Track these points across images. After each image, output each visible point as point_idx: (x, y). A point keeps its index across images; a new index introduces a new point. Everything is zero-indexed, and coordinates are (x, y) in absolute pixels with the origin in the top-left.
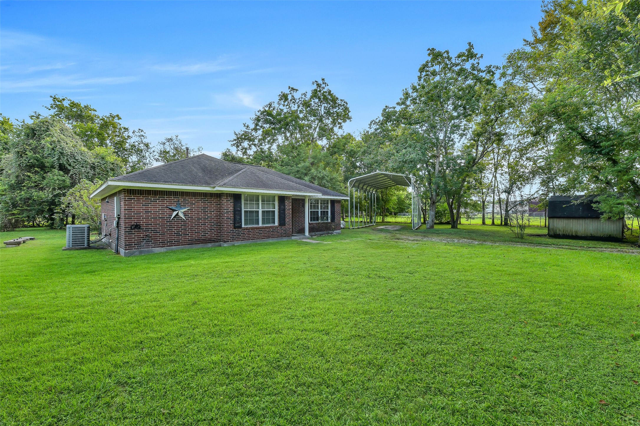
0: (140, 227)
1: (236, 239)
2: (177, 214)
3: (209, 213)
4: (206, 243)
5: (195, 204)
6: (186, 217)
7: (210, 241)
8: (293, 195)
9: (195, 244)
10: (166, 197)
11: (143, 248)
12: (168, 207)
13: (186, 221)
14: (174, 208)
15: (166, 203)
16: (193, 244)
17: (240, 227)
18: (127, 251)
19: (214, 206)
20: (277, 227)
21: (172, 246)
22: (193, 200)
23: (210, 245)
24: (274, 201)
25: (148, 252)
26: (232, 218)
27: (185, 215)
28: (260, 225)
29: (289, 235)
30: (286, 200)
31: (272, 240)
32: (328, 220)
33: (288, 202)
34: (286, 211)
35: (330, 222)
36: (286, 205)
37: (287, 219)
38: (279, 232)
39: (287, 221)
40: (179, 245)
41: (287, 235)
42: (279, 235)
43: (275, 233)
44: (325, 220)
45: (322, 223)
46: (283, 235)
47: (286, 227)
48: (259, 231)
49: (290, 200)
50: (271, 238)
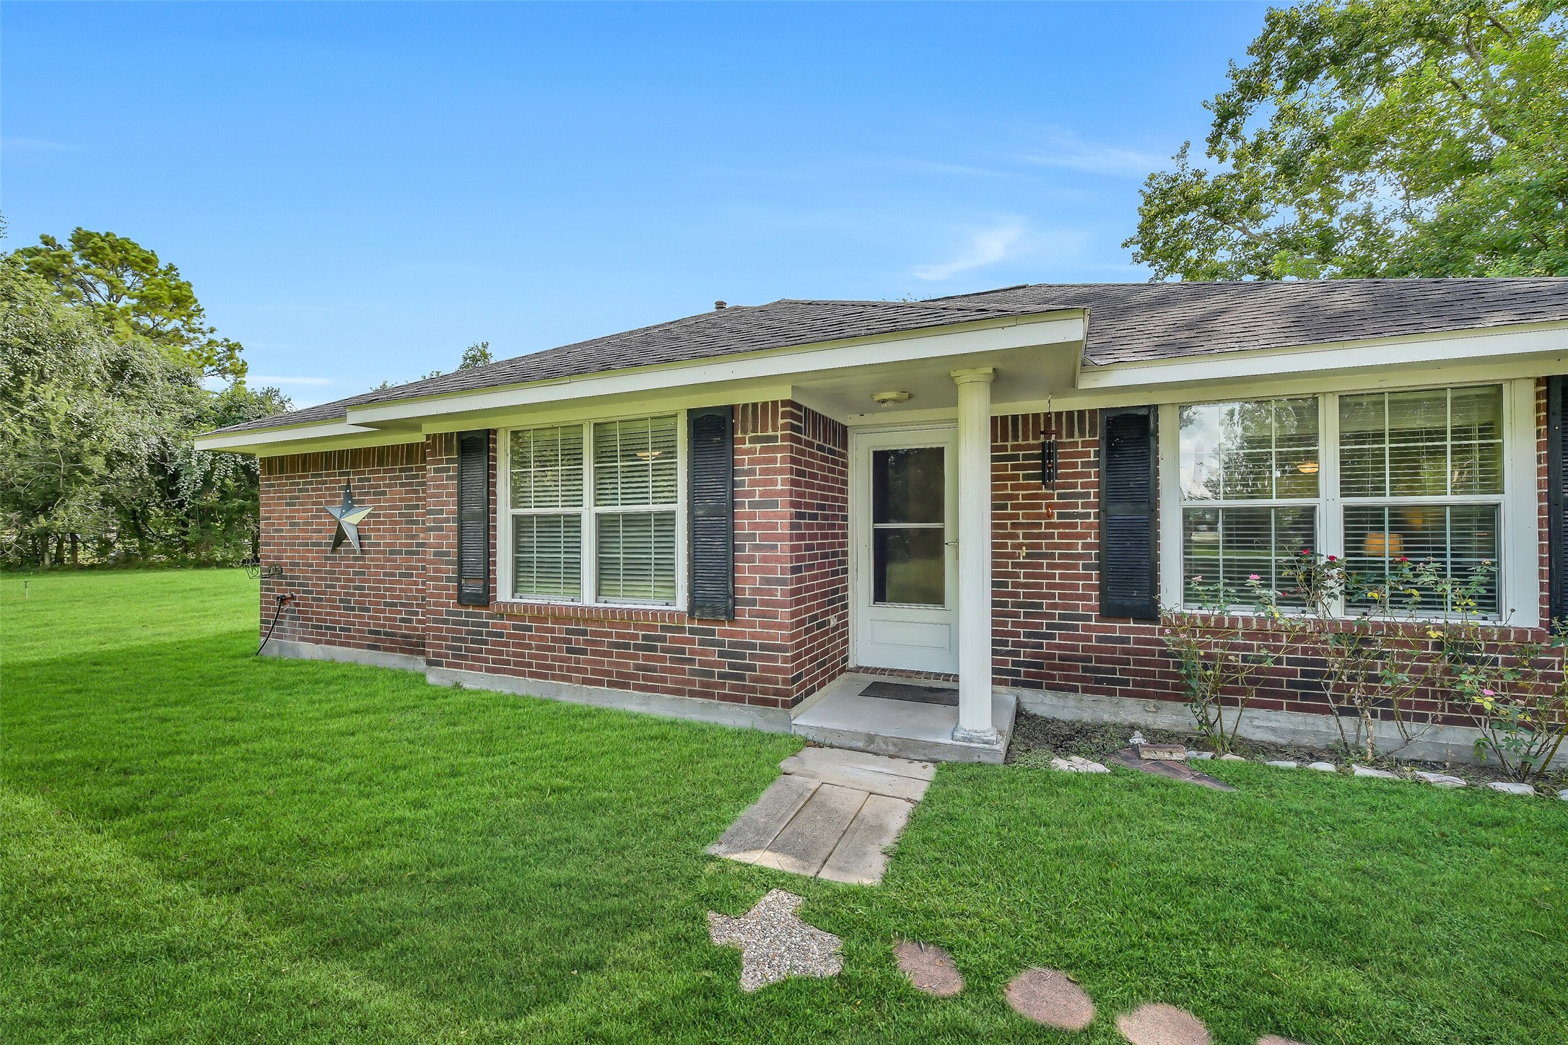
0: (282, 570)
1: (466, 658)
5: (385, 493)
9: (385, 649)
10: (326, 475)
11: (285, 638)
12: (327, 507)
14: (334, 512)
15: (325, 494)
16: (379, 648)
17: (487, 598)
18: (264, 639)
20: (674, 623)
21: (335, 644)
22: (381, 478)
24: (666, 449)
26: (453, 553)
28: (586, 596)
29: (764, 691)
30: (744, 431)
31: (646, 702)
32: (1490, 601)
33: (758, 446)
34: (744, 516)
35: (1521, 633)
36: (746, 467)
37: (752, 570)
38: (691, 661)
39: (755, 591)
40: (348, 645)
41: (754, 690)
42: (692, 683)
43: (663, 659)
44: (1432, 601)
45: (1364, 628)
46: (723, 686)
47: (742, 634)
48: (569, 632)
49: (775, 429)
50: (637, 687)
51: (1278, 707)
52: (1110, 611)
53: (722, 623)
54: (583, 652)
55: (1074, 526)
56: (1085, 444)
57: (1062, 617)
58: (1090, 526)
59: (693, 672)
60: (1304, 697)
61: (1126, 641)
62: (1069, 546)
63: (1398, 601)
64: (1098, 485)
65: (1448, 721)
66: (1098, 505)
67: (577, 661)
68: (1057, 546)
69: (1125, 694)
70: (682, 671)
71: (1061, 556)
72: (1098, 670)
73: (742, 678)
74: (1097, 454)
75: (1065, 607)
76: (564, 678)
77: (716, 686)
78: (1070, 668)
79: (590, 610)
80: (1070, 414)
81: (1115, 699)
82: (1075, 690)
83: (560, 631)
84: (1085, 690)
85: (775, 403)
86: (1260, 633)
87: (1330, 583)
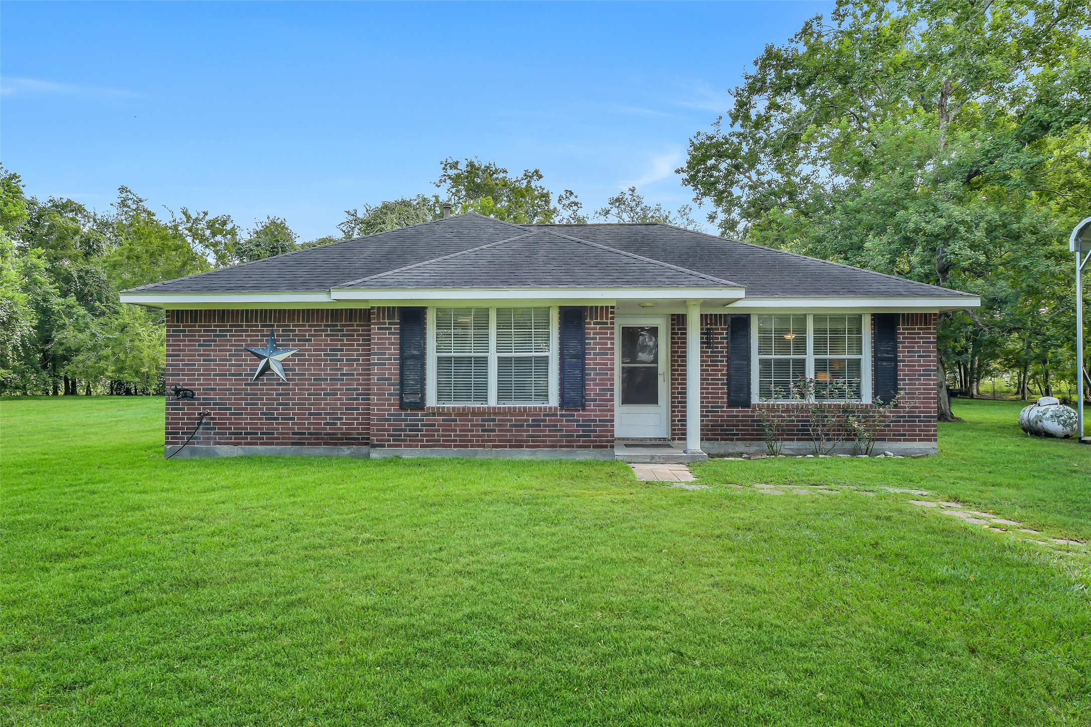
0: (193, 394)
1: (405, 440)
2: (267, 367)
3: (346, 365)
4: (336, 444)
5: (310, 340)
6: (286, 375)
7: (347, 440)
8: (618, 300)
9: (309, 444)
10: (247, 326)
11: (198, 443)
12: (250, 348)
13: (288, 385)
14: (260, 352)
15: (246, 338)
16: (303, 444)
17: (420, 405)
18: (170, 446)
19: (358, 345)
20: (550, 413)
21: (256, 444)
22: (308, 330)
23: (346, 451)
24: (547, 325)
25: (210, 454)
26: (395, 379)
27: (285, 370)
28: (493, 401)
29: (601, 441)
30: (591, 319)
31: (534, 453)
32: (858, 395)
33: (598, 326)
34: (590, 359)
35: (867, 405)
36: (592, 336)
37: (595, 385)
38: (561, 430)
39: (596, 395)
40: (272, 444)
41: (595, 441)
42: (561, 441)
43: (544, 431)
44: (842, 396)
45: (821, 406)
46: (579, 441)
47: (590, 415)
48: (483, 420)
49: (607, 319)
50: (527, 447)
51: (793, 440)
52: (732, 404)
53: (579, 410)
54: (494, 431)
55: (717, 366)
56: (722, 329)
57: (712, 407)
58: (724, 366)
59: (562, 436)
60: (802, 435)
61: (738, 416)
62: (715, 375)
63: (831, 395)
64: (727, 348)
65: (847, 440)
66: (727, 357)
67: (489, 436)
68: (710, 375)
69: (738, 440)
70: (556, 436)
71: (712, 379)
72: (727, 430)
73: (589, 436)
74: (727, 334)
75: (713, 402)
76: (479, 446)
77: (575, 441)
78: (716, 430)
79: (494, 408)
80: (716, 315)
81: (733, 442)
82: (717, 440)
83: (477, 420)
84: (722, 439)
85: (607, 307)
86: (787, 410)
87: (810, 389)
